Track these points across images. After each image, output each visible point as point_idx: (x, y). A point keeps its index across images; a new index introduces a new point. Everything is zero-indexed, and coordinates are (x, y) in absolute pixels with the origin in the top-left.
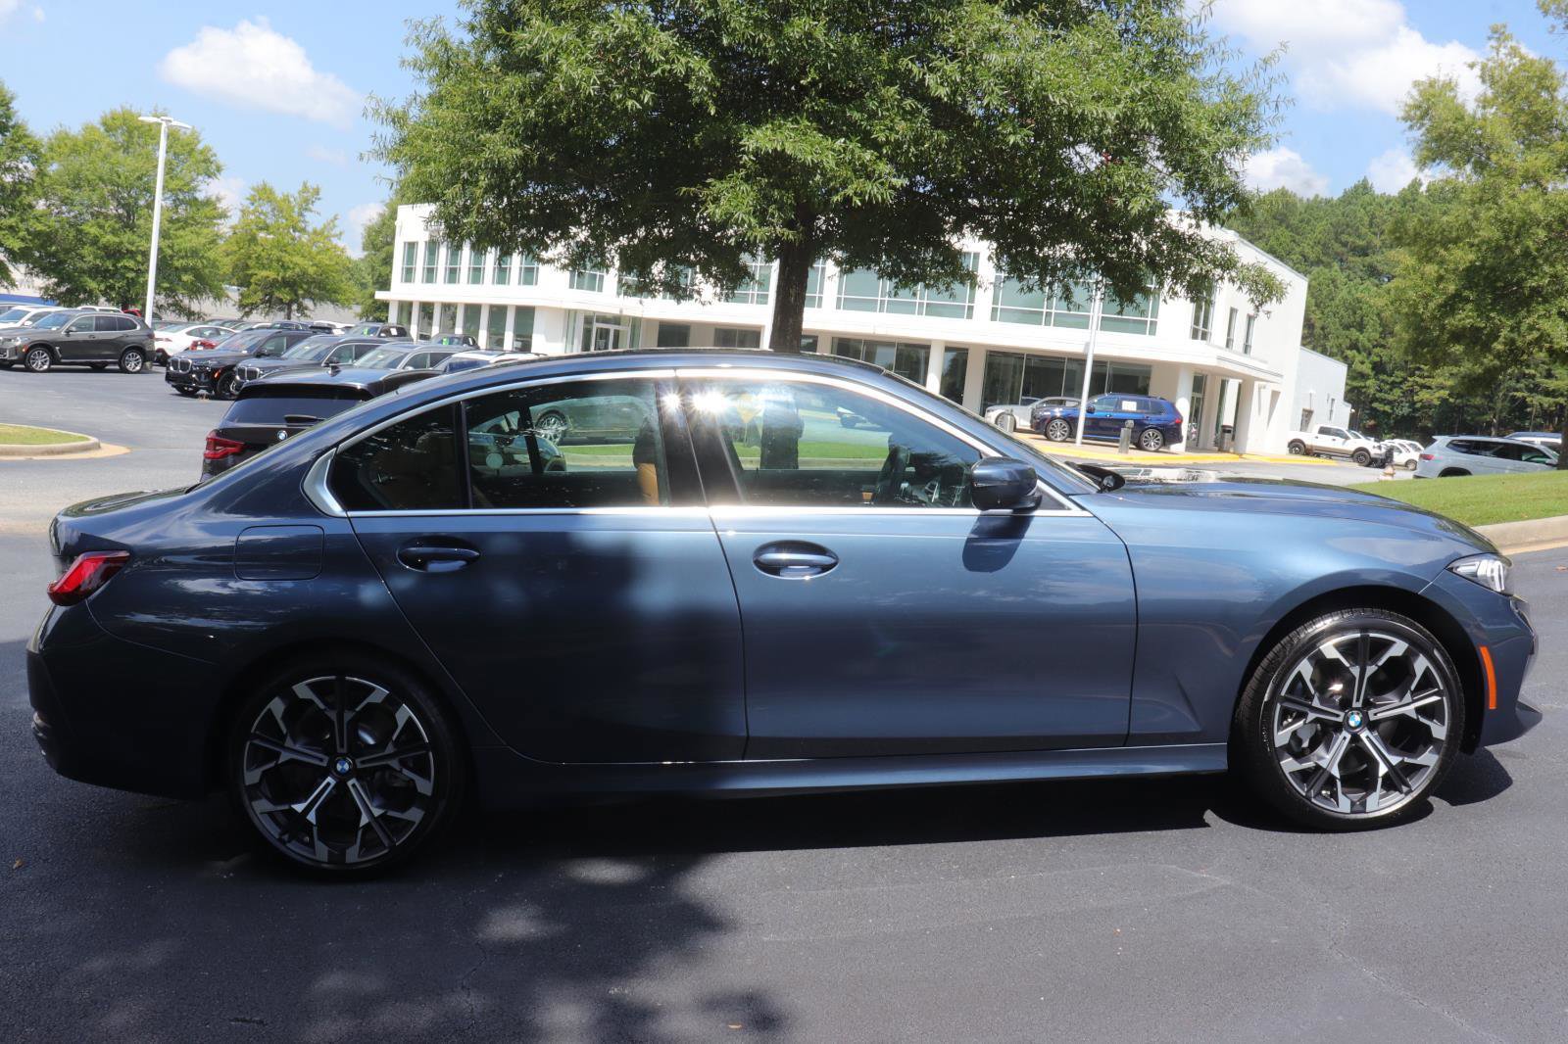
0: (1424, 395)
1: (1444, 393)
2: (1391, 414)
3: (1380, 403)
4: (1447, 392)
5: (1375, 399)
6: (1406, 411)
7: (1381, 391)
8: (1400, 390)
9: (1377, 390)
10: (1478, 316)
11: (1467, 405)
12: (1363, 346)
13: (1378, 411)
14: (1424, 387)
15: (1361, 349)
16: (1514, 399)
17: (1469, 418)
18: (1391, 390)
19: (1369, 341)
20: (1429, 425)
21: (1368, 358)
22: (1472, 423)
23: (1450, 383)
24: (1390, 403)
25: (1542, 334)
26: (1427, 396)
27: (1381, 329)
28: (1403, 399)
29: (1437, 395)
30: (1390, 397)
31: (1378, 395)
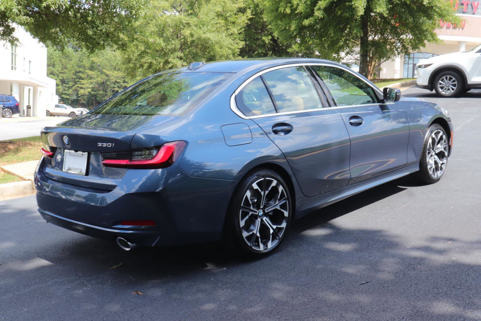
0: (82, 92)
1: (90, 90)
2: (69, 99)
3: (65, 95)
4: (91, 90)
5: (63, 94)
6: (75, 97)
7: (64, 90)
8: (72, 90)
9: (63, 90)
10: (152, 58)
11: (98, 94)
12: (55, 73)
13: (65, 98)
14: (81, 88)
15: (55, 74)
16: (114, 91)
17: (99, 99)
18: (68, 90)
19: (58, 71)
20: (85, 102)
21: (58, 78)
22: (100, 101)
23: (91, 86)
24: (68, 95)
25: (173, 65)
26: (83, 91)
27: (61, 66)
28: (73, 93)
29: (87, 91)
30: (68, 92)
31: (64, 92)
